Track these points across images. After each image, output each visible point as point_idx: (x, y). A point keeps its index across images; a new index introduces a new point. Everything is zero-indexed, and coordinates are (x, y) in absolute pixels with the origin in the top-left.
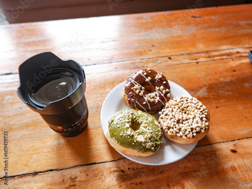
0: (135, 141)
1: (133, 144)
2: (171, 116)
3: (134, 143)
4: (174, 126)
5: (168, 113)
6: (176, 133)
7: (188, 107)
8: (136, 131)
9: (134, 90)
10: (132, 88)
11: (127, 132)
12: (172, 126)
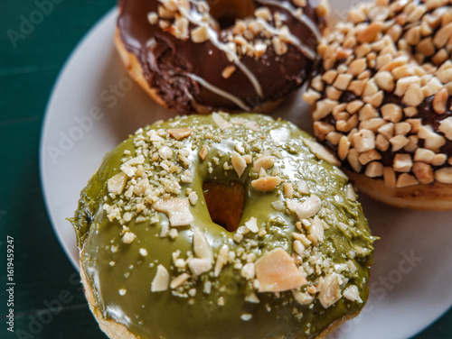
0: (252, 299)
1: (246, 317)
2: (374, 96)
3: (249, 308)
4: (414, 140)
5: (355, 86)
6: (435, 168)
7: (437, 27)
8: (240, 231)
9: (163, 24)
10: (152, 17)
11: (192, 262)
12: (399, 142)
